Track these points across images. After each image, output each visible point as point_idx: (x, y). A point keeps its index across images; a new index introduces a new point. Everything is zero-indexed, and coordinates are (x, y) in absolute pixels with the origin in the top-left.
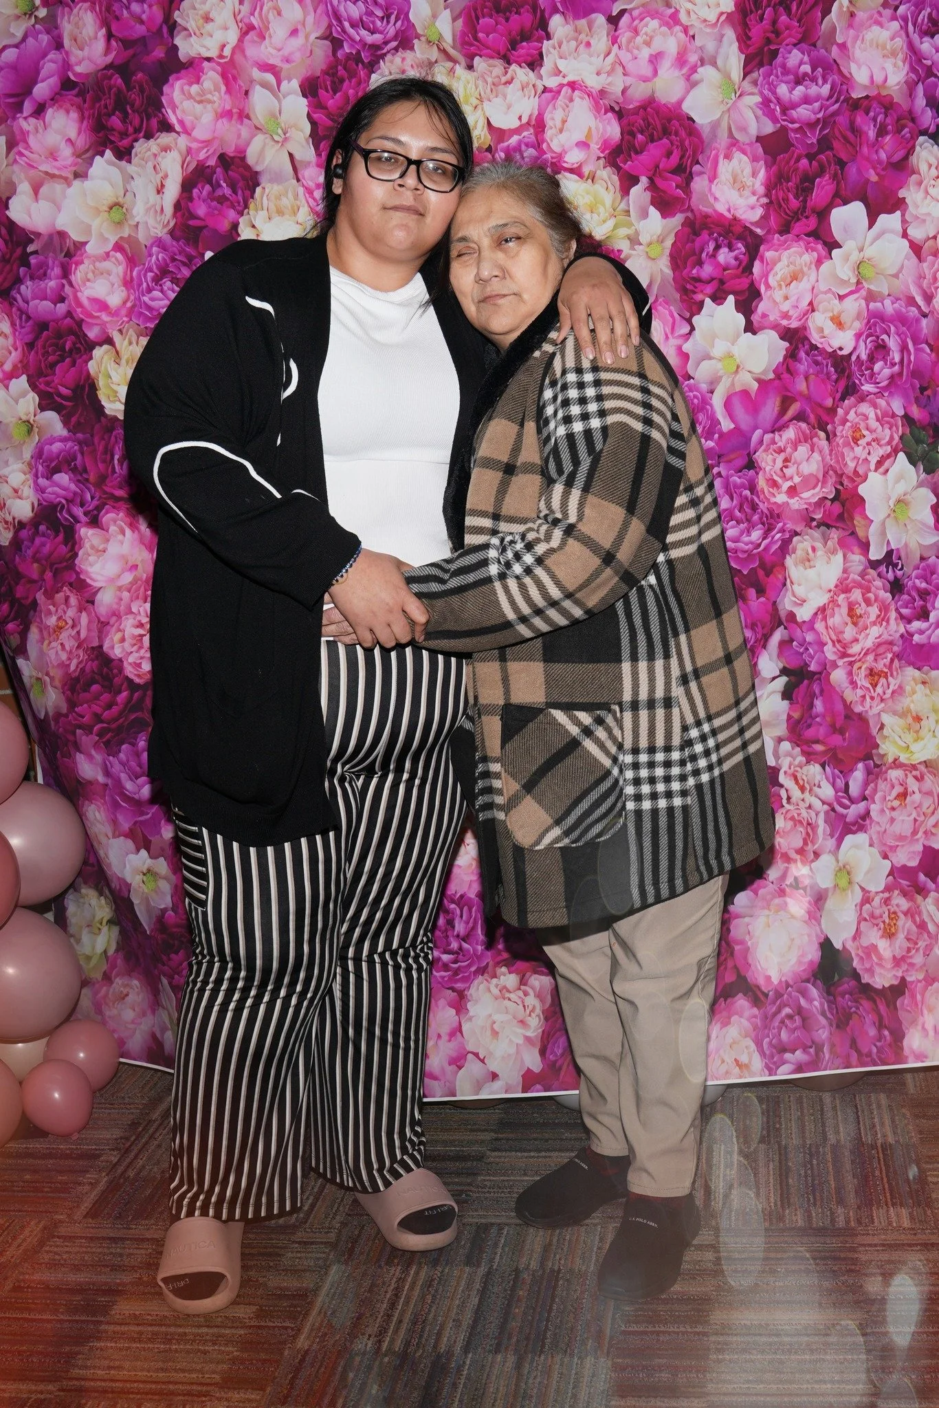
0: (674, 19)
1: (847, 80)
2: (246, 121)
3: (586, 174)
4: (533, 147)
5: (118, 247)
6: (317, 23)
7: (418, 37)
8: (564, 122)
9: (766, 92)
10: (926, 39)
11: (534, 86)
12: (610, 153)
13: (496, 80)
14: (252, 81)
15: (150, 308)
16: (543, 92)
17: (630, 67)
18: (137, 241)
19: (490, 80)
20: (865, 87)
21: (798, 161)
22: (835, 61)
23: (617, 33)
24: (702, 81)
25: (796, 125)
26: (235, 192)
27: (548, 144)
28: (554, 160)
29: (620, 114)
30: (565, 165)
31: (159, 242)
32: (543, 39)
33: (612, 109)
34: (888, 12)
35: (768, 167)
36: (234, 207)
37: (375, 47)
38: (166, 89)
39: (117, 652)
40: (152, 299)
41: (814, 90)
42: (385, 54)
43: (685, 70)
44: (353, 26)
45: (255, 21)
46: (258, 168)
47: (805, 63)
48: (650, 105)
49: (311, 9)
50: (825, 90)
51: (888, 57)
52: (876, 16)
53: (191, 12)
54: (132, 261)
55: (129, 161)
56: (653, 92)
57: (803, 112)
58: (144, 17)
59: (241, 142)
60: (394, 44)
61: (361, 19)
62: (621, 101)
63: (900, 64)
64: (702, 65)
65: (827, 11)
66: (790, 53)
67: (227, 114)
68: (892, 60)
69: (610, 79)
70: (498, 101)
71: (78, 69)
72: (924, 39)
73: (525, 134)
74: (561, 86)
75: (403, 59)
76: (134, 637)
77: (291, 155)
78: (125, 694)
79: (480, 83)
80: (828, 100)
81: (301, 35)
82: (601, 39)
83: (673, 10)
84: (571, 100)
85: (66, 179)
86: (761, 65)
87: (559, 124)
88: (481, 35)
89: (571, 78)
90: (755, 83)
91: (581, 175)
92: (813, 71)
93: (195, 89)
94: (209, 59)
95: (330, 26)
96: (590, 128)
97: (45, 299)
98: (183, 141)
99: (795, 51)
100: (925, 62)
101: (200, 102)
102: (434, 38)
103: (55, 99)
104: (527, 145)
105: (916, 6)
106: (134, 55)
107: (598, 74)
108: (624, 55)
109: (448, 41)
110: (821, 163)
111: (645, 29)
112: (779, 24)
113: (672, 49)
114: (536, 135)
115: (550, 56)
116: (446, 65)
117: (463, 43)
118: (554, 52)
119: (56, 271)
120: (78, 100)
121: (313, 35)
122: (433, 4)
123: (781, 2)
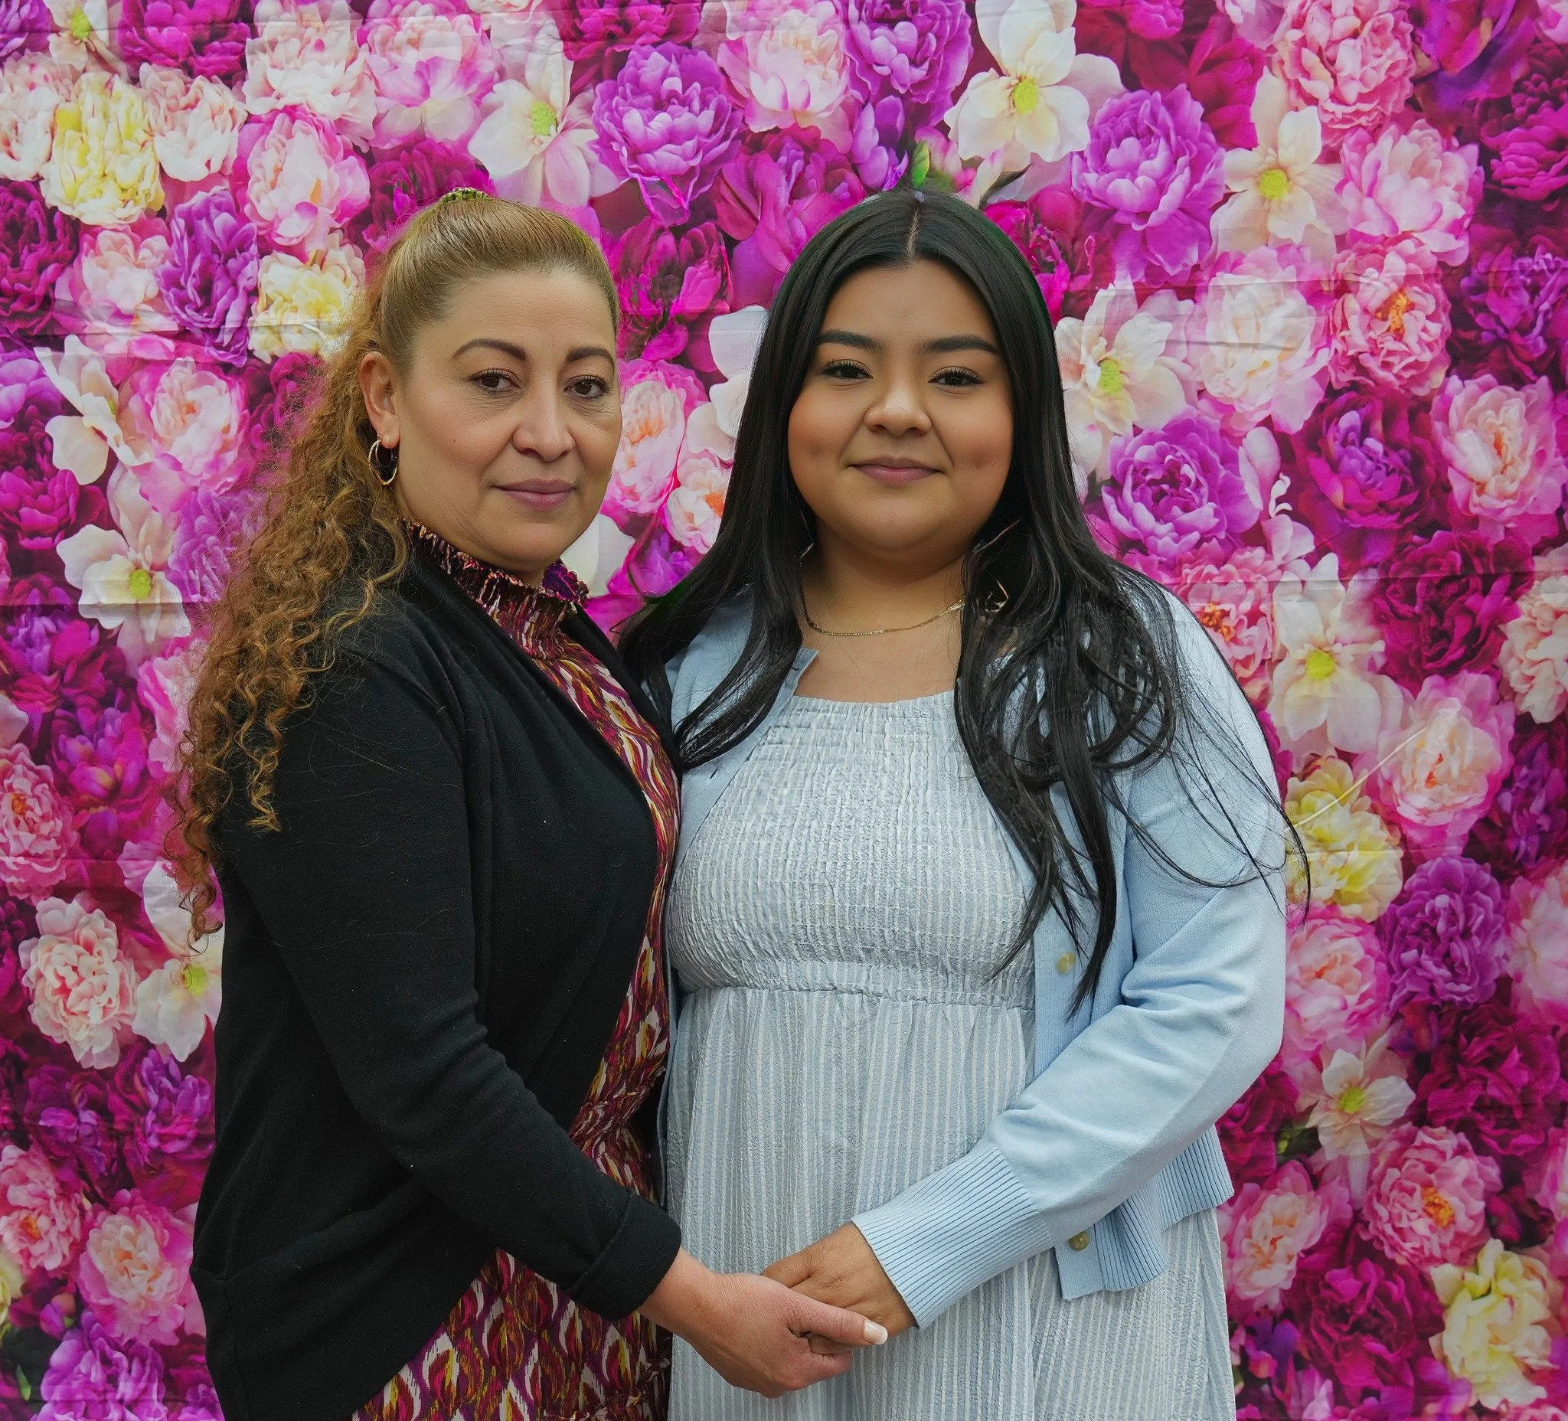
1: (742, 103)
3: (311, 256)
4: (229, 211)
7: (57, 31)
8: (278, 171)
9: (606, 123)
10: (882, 31)
11: (231, 112)
12: (351, 223)
13: (173, 102)
16: (246, 122)
17: (389, 82)
19: (163, 102)
20: (774, 113)
21: (656, 237)
22: (722, 70)
23: (366, 28)
24: (500, 105)
25: (655, 179)
27: (253, 206)
28: (262, 233)
29: (369, 159)
30: (278, 241)
32: (246, 36)
33: (356, 150)
41: (684, 119)
42: (4, 58)
43: (474, 88)
47: (673, 75)
48: (418, 144)
50: (706, 120)
51: (812, 62)
56: (422, 125)
57: (667, 157)
60: (18, 41)
62: (371, 136)
63: (833, 73)
64: (502, 78)
66: (646, 57)
68: (820, 68)
69: (355, 101)
70: (175, 135)
72: (877, 31)
73: (216, 189)
74: (275, 112)
75: (32, 66)
79: (150, 105)
80: (709, 136)
82: (341, 33)
84: (290, 136)
86: (598, 78)
87: (270, 176)
88: (150, 29)
89: (289, 100)
90: (588, 109)
91: (302, 258)
92: (685, 89)
96: (319, 181)
99: (656, 56)
100: (877, 69)
102: (81, 33)
104: (220, 208)
107: (335, 93)
108: (378, 62)
109: (102, 38)
110: (695, 242)
111: (411, 19)
112: (629, 10)
113: (453, 53)
114: (234, 191)
115: (257, 65)
116: (95, 77)
117: (124, 42)
118: (264, 59)
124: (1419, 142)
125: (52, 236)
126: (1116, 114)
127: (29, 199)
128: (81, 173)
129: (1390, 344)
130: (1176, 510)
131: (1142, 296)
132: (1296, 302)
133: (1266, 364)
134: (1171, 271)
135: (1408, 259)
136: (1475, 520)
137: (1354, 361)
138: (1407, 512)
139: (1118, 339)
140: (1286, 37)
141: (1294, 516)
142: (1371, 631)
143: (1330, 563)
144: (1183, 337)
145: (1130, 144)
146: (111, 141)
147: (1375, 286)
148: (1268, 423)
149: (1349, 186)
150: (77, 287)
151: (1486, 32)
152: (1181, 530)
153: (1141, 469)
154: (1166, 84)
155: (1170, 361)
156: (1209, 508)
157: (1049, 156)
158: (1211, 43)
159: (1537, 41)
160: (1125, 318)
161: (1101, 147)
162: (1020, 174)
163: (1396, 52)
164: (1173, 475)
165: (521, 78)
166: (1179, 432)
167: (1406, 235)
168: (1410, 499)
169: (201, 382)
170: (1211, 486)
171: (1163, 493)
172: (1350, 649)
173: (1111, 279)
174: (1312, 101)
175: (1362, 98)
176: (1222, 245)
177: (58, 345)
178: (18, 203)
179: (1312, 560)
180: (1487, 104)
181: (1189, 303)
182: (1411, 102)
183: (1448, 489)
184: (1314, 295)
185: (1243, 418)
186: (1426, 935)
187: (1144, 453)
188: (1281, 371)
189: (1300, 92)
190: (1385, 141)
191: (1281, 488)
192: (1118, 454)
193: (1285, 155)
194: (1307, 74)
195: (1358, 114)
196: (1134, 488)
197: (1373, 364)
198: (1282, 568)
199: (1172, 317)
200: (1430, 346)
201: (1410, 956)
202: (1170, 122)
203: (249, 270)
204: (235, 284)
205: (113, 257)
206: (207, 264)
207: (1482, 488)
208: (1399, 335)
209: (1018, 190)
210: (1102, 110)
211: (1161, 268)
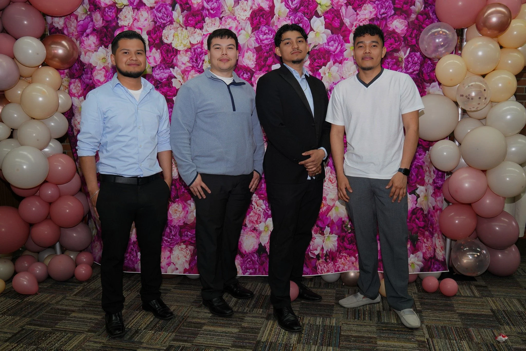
0: (235, 19)
4: (200, 48)
5: (104, 68)
6: (151, 18)
7: (174, 21)
9: (257, 37)
11: (201, 34)
16: (203, 35)
18: (108, 67)
19: (191, 32)
21: (264, 53)
22: (274, 30)
23: (221, 22)
24: (241, 34)
25: (264, 45)
27: (204, 48)
32: (203, 23)
34: (288, 18)
35: (257, 55)
37: (165, 24)
38: (115, 32)
41: (268, 36)
42: (167, 25)
43: (237, 31)
44: (160, 18)
45: (137, 17)
47: (267, 30)
49: (150, 14)
52: (285, 19)
53: (122, 15)
54: (107, 71)
55: (108, 48)
57: (266, 42)
58: (111, 15)
60: (169, 23)
61: (161, 17)
64: (242, 30)
65: (273, 18)
66: (263, 27)
70: (192, 37)
71: (97, 26)
73: (198, 45)
75: (171, 27)
79: (188, 33)
80: (272, 39)
81: (148, 20)
82: (218, 23)
83: (235, 17)
85: (92, 52)
86: (256, 30)
88: (189, 21)
90: (254, 34)
92: (269, 32)
94: (126, 26)
95: (154, 18)
97: (88, 79)
102: (178, 22)
103: (92, 33)
104: (199, 48)
105: (295, 17)
106: (108, 24)
109: (182, 22)
110: (270, 54)
111: (228, 21)
112: (261, 20)
113: (234, 26)
114: (201, 45)
116: (181, 28)
117: (185, 23)
118: (206, 26)
119: (90, 73)
120: (96, 34)
121: (150, 21)
122: (178, 14)
123: (261, 15)
125: (173, 52)
126: (330, 38)
127: (170, 46)
128: (178, 42)
131: (334, 63)
139: (331, 69)
144: (340, 69)
145: (332, 42)
146: (182, 38)
150: (177, 59)
154: (338, 34)
155: (339, 73)
157: (321, 43)
158: (343, 28)
159: (387, 30)
160: (332, 67)
161: (328, 42)
162: (317, 46)
165: (244, 30)
169: (196, 73)
173: (330, 61)
176: (345, 57)
177: (174, 68)
178: (168, 47)
181: (341, 65)
192: (331, 86)
199: (338, 67)
202: (338, 39)
203: (203, 57)
204: (201, 59)
205: (182, 55)
206: (197, 56)
209: (317, 48)
210: (328, 37)
211: (337, 60)
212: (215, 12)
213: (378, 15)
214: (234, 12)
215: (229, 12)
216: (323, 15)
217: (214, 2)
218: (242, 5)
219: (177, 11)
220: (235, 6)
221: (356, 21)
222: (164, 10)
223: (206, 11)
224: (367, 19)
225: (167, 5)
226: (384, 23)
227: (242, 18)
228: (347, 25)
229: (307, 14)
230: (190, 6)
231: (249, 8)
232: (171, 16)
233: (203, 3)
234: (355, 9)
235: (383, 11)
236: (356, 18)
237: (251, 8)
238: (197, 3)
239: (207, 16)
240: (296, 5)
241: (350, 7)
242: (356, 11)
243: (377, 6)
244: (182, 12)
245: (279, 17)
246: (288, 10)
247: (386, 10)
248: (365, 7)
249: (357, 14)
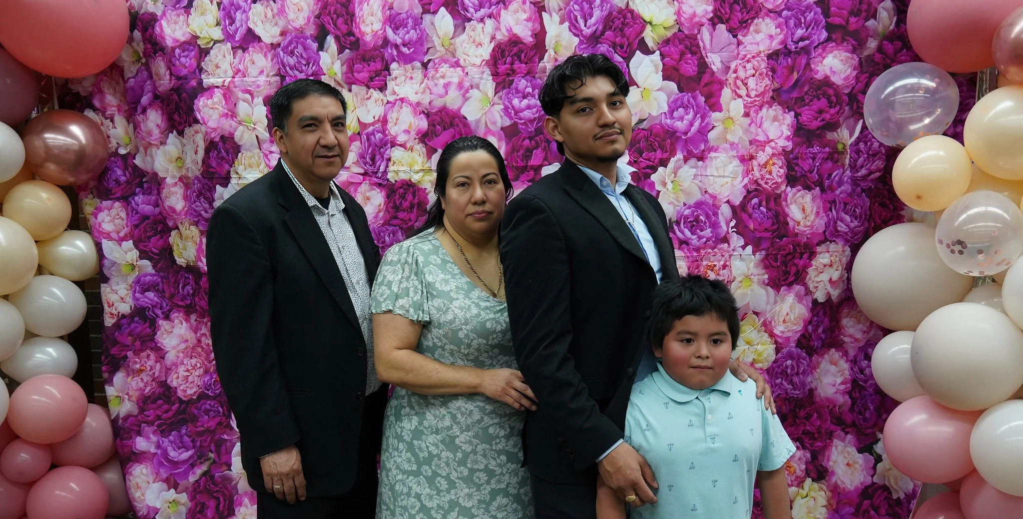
0: (457, 64)
2: (235, 119)
3: (408, 147)
4: (381, 133)
5: (180, 180)
6: (273, 67)
7: (324, 74)
8: (397, 119)
9: (506, 103)
11: (382, 100)
12: (422, 137)
13: (362, 97)
14: (238, 99)
15: (195, 211)
16: (387, 104)
17: (434, 90)
18: (188, 177)
19: (359, 97)
21: (523, 141)
23: (427, 72)
24: (471, 97)
25: (523, 121)
26: (228, 155)
27: (389, 131)
28: (392, 140)
29: (428, 115)
30: (397, 142)
31: (197, 178)
32: (387, 76)
33: (423, 112)
35: (507, 144)
36: (227, 163)
38: (196, 101)
39: (175, 384)
40: (196, 206)
41: (533, 102)
43: (462, 92)
44: (291, 69)
45: (241, 67)
46: (240, 143)
47: (529, 87)
48: (444, 110)
49: (270, 59)
53: (210, 63)
54: (187, 186)
55: (183, 137)
56: (445, 104)
57: (527, 114)
58: (187, 65)
59: (232, 130)
61: (295, 65)
62: (428, 108)
64: (472, 88)
65: (541, 58)
66: (520, 81)
67: (226, 115)
69: (423, 96)
70: (363, 108)
71: (160, 89)
73: (377, 125)
74: (396, 100)
76: (184, 376)
77: (257, 137)
78: (177, 405)
79: (355, 98)
81: (265, 73)
82: (418, 74)
83: (456, 59)
84: (401, 108)
85: (157, 146)
86: (504, 88)
87: (395, 121)
88: (355, 74)
89: (401, 96)
90: (501, 98)
91: (405, 148)
92: (533, 92)
93: (209, 102)
94: (217, 87)
95: (279, 69)
96: (411, 123)
97: (150, 205)
98: (203, 128)
99: (523, 81)
101: (212, 108)
102: (332, 75)
103: (151, 104)
104: (378, 132)
106: (182, 84)
107: (416, 94)
108: (431, 83)
109: (339, 76)
110: (536, 142)
111: (442, 69)
112: (514, 66)
113: (456, 80)
114: (382, 127)
115: (391, 85)
117: (347, 78)
118: (393, 83)
119: (155, 192)
120: (161, 104)
121: (271, 74)
122: (332, 57)
123: (515, 54)
124: (775, 110)
126: (676, 100)
129: (768, 176)
130: (698, 231)
131: (686, 160)
132: (736, 162)
133: (727, 182)
134: (695, 152)
135: (773, 148)
136: (797, 234)
137: (756, 182)
138: (775, 231)
139: (678, 175)
140: (731, 76)
141: (737, 233)
142: (763, 271)
143: (749, 248)
144: (699, 173)
145: (681, 110)
147: (762, 157)
148: (728, 202)
149: (753, 124)
151: (795, 76)
152: (700, 238)
153: (686, 217)
154: (693, 91)
155: (696, 181)
156: (709, 230)
157: (654, 114)
158: (706, 78)
159: (812, 79)
160: (680, 167)
161: (672, 111)
162: (645, 120)
163: (767, 81)
164: (697, 220)
165: (478, 87)
166: (699, 205)
167: (772, 141)
168: (775, 227)
169: (372, 189)
170: (710, 223)
171: (694, 225)
172: (756, 277)
173: (676, 155)
174: (740, 97)
175: (756, 96)
176: (712, 143)
179: (744, 247)
180: (796, 98)
181: (701, 162)
182: (772, 97)
183: (788, 224)
184: (742, 160)
185: (720, 201)
186: (784, 374)
187: (687, 212)
188: (732, 184)
189: (737, 94)
190: (764, 110)
191: (733, 223)
192: (678, 212)
193: (732, 114)
194: (738, 88)
195: (755, 101)
196: (684, 223)
197: (762, 183)
198: (733, 250)
199: (696, 167)
200: (780, 177)
201: (779, 381)
202: (694, 103)
203: (387, 152)
204: (383, 157)
206: (374, 150)
207: (799, 223)
208: (770, 173)
209: (644, 125)
210: (671, 99)
211: (692, 151)
212: (412, 50)
213: (789, 42)
214: (455, 50)
215: (442, 49)
216: (658, 49)
217: (409, 28)
218: (472, 33)
219: (329, 51)
220: (457, 34)
221: (736, 59)
222: (300, 49)
223: (392, 49)
224: (762, 55)
225: (306, 38)
226: (804, 61)
227: (472, 62)
228: (714, 68)
229: (622, 47)
230: (358, 39)
231: (488, 40)
232: (317, 62)
233: (385, 31)
234: (734, 32)
235: (800, 32)
236: (736, 52)
237: (493, 38)
238: (373, 31)
239: (394, 60)
240: (595, 28)
241: (722, 27)
242: (735, 36)
243: (786, 22)
244: (339, 54)
245: (556, 56)
246: (576, 40)
247: (807, 30)
248: (757, 25)
249: (739, 43)
